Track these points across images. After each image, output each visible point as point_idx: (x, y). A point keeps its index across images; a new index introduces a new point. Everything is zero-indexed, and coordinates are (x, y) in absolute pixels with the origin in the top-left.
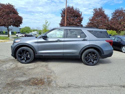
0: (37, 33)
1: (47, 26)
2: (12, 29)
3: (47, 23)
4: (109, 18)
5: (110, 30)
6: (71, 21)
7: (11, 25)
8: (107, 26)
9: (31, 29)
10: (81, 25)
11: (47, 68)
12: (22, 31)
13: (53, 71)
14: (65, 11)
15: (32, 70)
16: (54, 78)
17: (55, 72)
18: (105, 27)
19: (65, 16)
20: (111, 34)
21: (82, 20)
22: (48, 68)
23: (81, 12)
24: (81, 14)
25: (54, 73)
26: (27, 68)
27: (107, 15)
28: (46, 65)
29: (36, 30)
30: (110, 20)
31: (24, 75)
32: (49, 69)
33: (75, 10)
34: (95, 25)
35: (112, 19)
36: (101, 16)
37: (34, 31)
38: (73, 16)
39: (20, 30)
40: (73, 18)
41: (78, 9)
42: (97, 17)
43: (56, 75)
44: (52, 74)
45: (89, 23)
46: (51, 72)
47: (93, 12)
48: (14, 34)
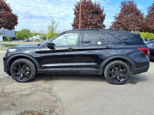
0: (40, 38)
1: (55, 27)
2: (3, 33)
3: (54, 23)
4: (144, 15)
5: (145, 32)
6: (89, 20)
7: (2, 26)
8: (141, 27)
9: (31, 32)
10: (103, 25)
11: (50, 93)
12: (19, 36)
13: (60, 98)
14: (79, 5)
15: (27, 97)
16: (60, 111)
17: (63, 100)
18: (138, 28)
19: (79, 13)
20: (147, 37)
21: (104, 19)
22: (52, 94)
23: (102, 7)
24: (103, 10)
25: (60, 103)
26: (20, 93)
27: (141, 11)
28: (49, 88)
29: (39, 34)
30: (144, 17)
31: (13, 107)
32: (53, 96)
33: (94, 3)
34: (124, 25)
35: (147, 16)
36: (132, 11)
37: (36, 35)
38: (91, 12)
39: (15, 34)
40: (91, 15)
41: (97, 3)
42: (126, 14)
43: (64, 106)
44: (58, 104)
45: (114, 23)
46: (56, 101)
47: (121, 6)
48: (6, 39)
